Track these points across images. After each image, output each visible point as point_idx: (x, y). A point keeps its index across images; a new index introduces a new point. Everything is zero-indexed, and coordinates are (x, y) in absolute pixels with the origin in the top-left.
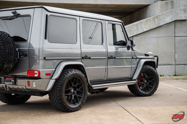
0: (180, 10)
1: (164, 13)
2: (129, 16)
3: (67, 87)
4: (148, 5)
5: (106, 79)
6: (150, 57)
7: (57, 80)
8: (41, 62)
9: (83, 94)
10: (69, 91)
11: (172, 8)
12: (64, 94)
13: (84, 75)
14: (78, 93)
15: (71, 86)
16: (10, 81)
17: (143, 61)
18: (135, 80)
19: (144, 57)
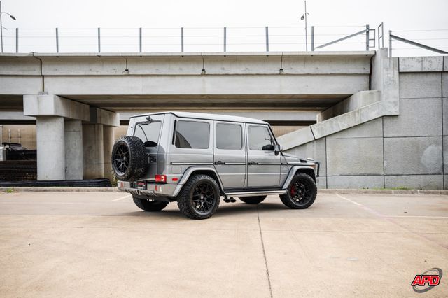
0: (389, 102)
1: (367, 106)
2: (332, 108)
3: (195, 193)
4: (351, 95)
5: (245, 186)
6: (308, 163)
7: (184, 186)
8: (168, 167)
9: (215, 202)
10: (198, 198)
11: (379, 100)
12: (191, 200)
13: (215, 182)
14: (208, 200)
15: (200, 192)
16: (142, 186)
17: (296, 168)
18: (285, 189)
19: (300, 163)
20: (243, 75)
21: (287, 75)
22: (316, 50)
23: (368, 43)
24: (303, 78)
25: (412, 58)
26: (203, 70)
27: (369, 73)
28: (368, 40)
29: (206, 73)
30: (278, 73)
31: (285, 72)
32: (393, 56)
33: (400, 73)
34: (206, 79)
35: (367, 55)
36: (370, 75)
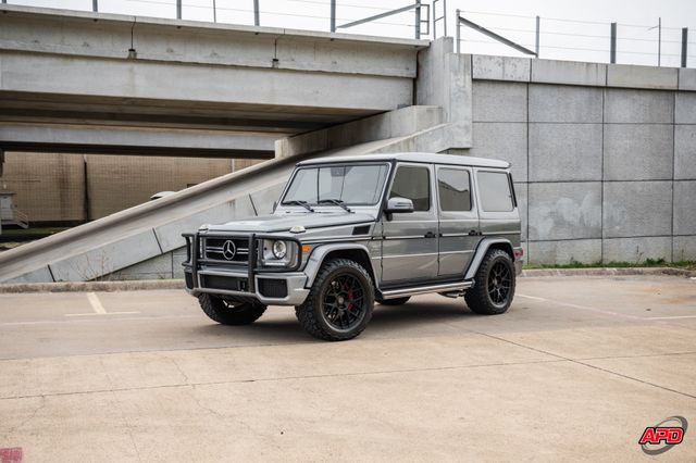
0: (458, 127)
1: (425, 131)
4: (383, 112)
11: (441, 123)
20: (208, 65)
21: (285, 70)
22: (338, 31)
23: (418, 27)
24: (309, 77)
25: (491, 57)
26: (132, 50)
27: (415, 76)
28: (418, 21)
29: (138, 57)
30: (270, 66)
31: (282, 64)
32: (462, 52)
33: (474, 80)
34: (137, 67)
35: (417, 46)
36: (415, 81)
